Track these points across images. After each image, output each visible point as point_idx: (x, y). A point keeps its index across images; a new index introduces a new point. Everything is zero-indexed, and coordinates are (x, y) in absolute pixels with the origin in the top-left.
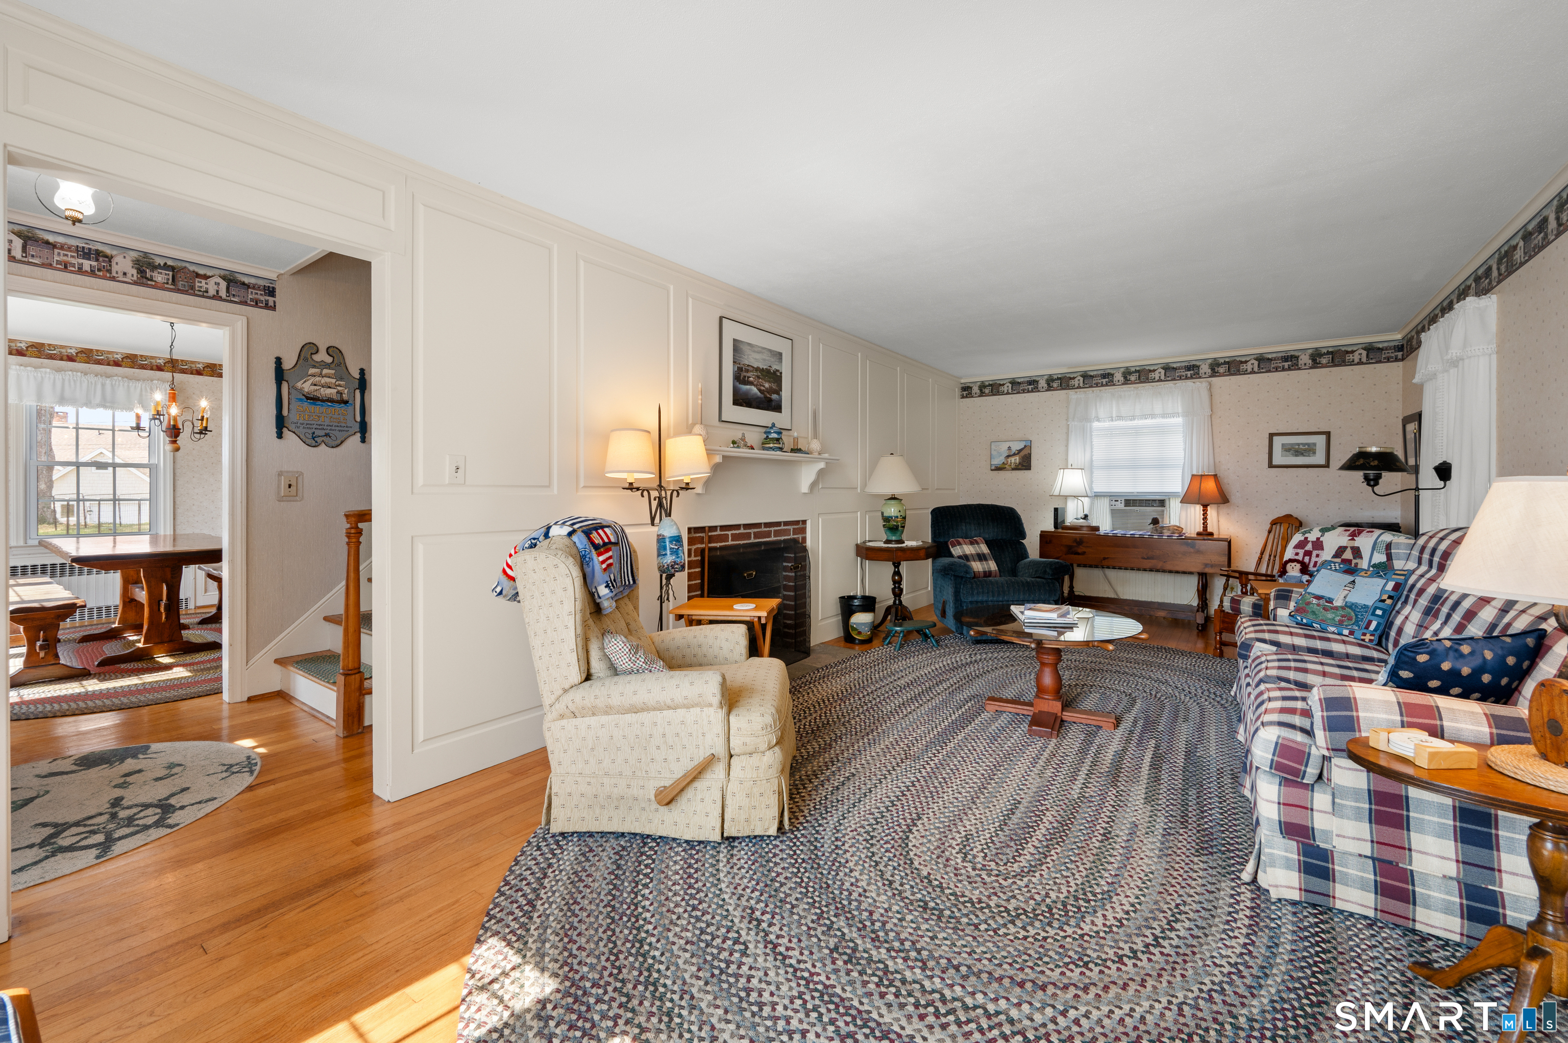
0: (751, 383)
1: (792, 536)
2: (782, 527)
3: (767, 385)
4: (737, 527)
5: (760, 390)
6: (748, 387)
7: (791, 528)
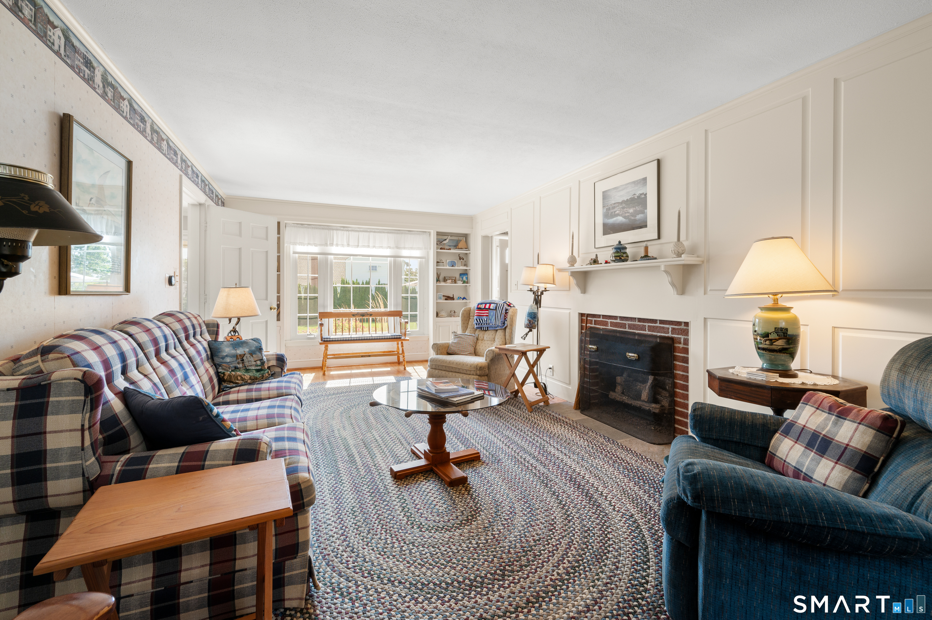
0: (618, 215)
1: (670, 335)
2: (658, 325)
3: (631, 211)
4: (615, 318)
5: (625, 217)
6: (615, 219)
7: (670, 327)
